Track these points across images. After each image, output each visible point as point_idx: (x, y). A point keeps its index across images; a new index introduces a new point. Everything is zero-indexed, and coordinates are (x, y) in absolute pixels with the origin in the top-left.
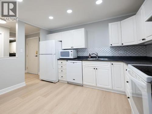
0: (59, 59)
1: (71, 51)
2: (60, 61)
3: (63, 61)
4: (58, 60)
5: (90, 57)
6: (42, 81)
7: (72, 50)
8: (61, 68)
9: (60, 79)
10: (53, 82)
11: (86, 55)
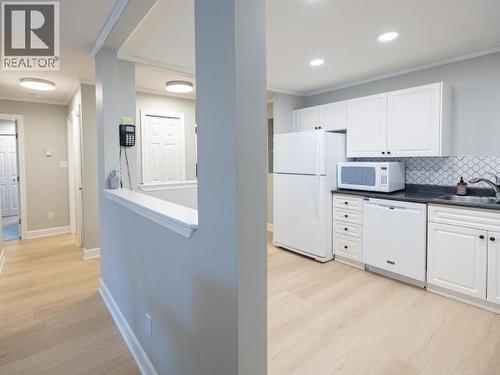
0: (335, 189)
1: (383, 168)
2: (340, 199)
3: (352, 200)
4: (333, 192)
5: (462, 190)
6: (280, 250)
7: (387, 164)
8: (344, 218)
9: (337, 252)
10: (317, 258)
11: (445, 183)
